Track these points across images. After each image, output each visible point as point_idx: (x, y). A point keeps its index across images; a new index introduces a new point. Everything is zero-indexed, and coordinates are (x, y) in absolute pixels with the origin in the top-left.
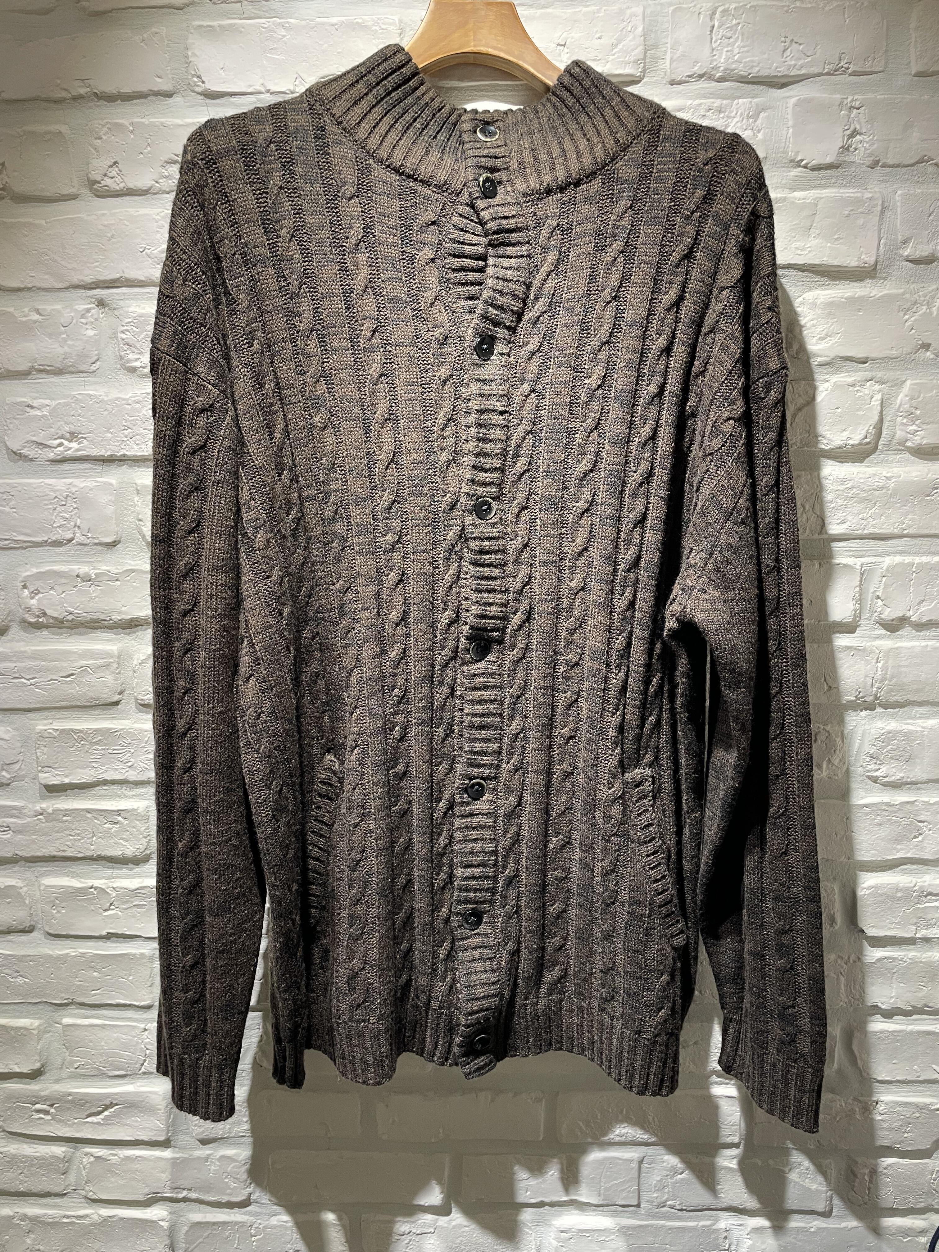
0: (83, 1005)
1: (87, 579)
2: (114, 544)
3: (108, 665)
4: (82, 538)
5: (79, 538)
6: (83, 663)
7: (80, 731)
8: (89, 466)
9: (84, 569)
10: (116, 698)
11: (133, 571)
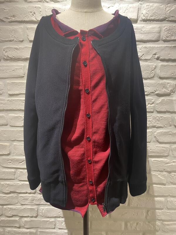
0: (18, 141)
1: (17, 49)
2: (22, 41)
3: (21, 68)
4: (16, 40)
5: (15, 40)
6: (17, 68)
7: (16, 83)
8: (17, 23)
9: (16, 47)
10: (23, 75)
11: (27, 47)
